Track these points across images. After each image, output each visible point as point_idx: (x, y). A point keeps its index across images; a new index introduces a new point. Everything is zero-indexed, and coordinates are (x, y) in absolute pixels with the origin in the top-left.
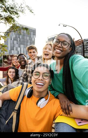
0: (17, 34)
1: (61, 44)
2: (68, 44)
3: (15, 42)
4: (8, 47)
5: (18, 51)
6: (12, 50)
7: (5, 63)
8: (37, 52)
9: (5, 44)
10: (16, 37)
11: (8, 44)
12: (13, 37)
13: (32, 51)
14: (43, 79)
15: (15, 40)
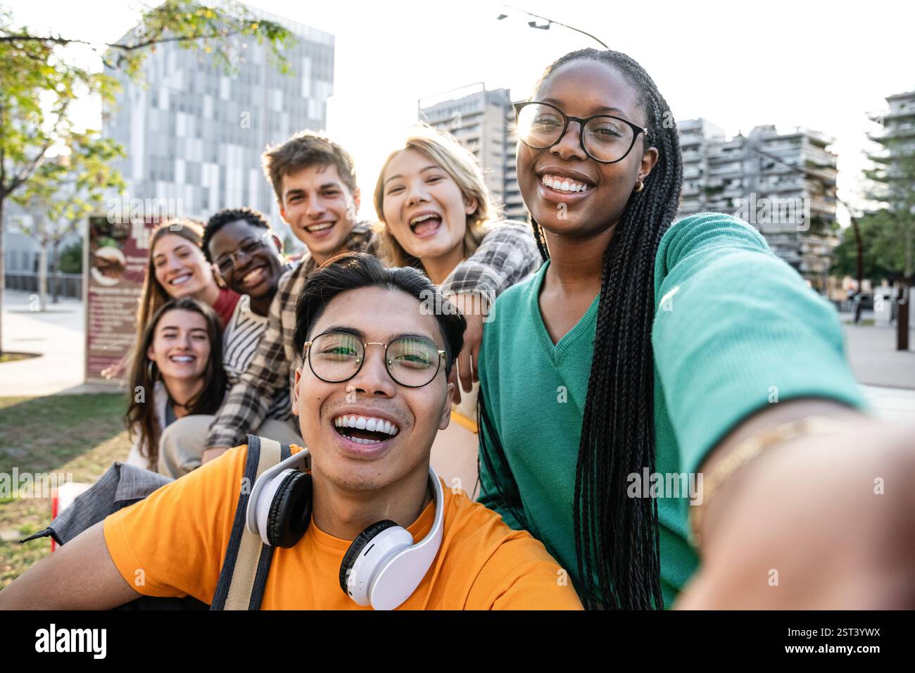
0: (201, 67)
1: (581, 137)
2: (630, 132)
3: (183, 122)
4: (128, 158)
5: (206, 191)
6: (162, 178)
7: (102, 270)
8: (351, 187)
9: (106, 135)
10: (192, 87)
11: (127, 138)
12: (171, 89)
13: (310, 180)
14: (387, 387)
15: (182, 109)
